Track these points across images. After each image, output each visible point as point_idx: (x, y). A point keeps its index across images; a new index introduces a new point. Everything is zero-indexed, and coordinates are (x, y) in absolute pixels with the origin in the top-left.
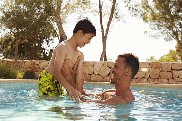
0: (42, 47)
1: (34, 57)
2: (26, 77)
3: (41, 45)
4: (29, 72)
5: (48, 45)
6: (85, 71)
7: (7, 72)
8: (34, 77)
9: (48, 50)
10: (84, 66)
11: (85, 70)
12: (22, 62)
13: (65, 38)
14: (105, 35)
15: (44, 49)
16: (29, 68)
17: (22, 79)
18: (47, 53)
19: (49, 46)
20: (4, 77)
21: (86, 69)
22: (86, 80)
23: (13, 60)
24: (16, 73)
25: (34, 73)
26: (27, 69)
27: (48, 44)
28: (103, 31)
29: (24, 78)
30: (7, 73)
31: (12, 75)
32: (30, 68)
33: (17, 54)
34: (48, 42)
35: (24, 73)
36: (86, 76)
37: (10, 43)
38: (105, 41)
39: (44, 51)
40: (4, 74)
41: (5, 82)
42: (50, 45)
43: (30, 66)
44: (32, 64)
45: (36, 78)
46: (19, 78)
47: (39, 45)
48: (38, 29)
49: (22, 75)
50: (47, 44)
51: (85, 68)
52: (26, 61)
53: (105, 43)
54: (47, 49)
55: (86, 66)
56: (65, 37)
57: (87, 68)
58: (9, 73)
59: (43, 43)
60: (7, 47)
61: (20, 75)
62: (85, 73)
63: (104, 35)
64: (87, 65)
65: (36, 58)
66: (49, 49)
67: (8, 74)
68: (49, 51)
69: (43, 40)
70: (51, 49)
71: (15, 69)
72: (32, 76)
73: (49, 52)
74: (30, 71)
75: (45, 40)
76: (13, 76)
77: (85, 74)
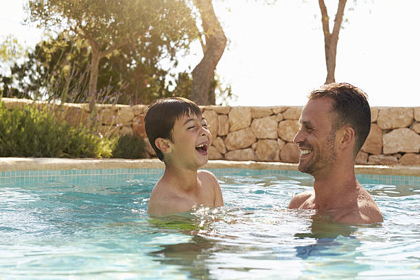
0: (156, 68)
1: (139, 97)
2: (120, 152)
3: (154, 62)
4: (128, 139)
5: (174, 62)
6: (286, 133)
7: (72, 140)
8: (144, 151)
9: (174, 76)
10: (284, 120)
11: (286, 130)
12: (108, 110)
13: (223, 40)
14: (331, 32)
15: (164, 73)
16: (126, 126)
17: (111, 157)
18: (170, 83)
19: (176, 64)
20: (64, 152)
21: (290, 128)
22: (288, 159)
23: (85, 104)
24: (95, 142)
25: (143, 140)
26: (121, 128)
27: (174, 58)
28: (326, 19)
29: (115, 155)
30: (70, 142)
31: (85, 148)
32: (132, 126)
33: (96, 87)
34: (172, 52)
35: (114, 140)
36: (290, 148)
37: (69, 58)
38: (332, 47)
39: (164, 79)
40: (64, 144)
41: (76, 167)
42: (178, 60)
43: (132, 121)
44: (135, 116)
45: (149, 154)
46: (104, 156)
47: (149, 62)
48: (152, 17)
49: (110, 146)
50: (172, 59)
51: (285, 125)
52: (120, 109)
53: (333, 52)
54: (172, 72)
55: (289, 119)
56: (223, 37)
57: (290, 125)
58: (76, 141)
59: (160, 56)
60: (62, 68)
61: (106, 147)
62: (285, 139)
63: (328, 30)
64: (291, 117)
65: (144, 98)
66: (177, 71)
67: (73, 145)
68: (177, 76)
69: (160, 48)
70: (183, 72)
71: (91, 130)
72: (137, 148)
73: (176, 81)
74: (132, 134)
75: (165, 46)
76: (87, 149)
77: (286, 142)
